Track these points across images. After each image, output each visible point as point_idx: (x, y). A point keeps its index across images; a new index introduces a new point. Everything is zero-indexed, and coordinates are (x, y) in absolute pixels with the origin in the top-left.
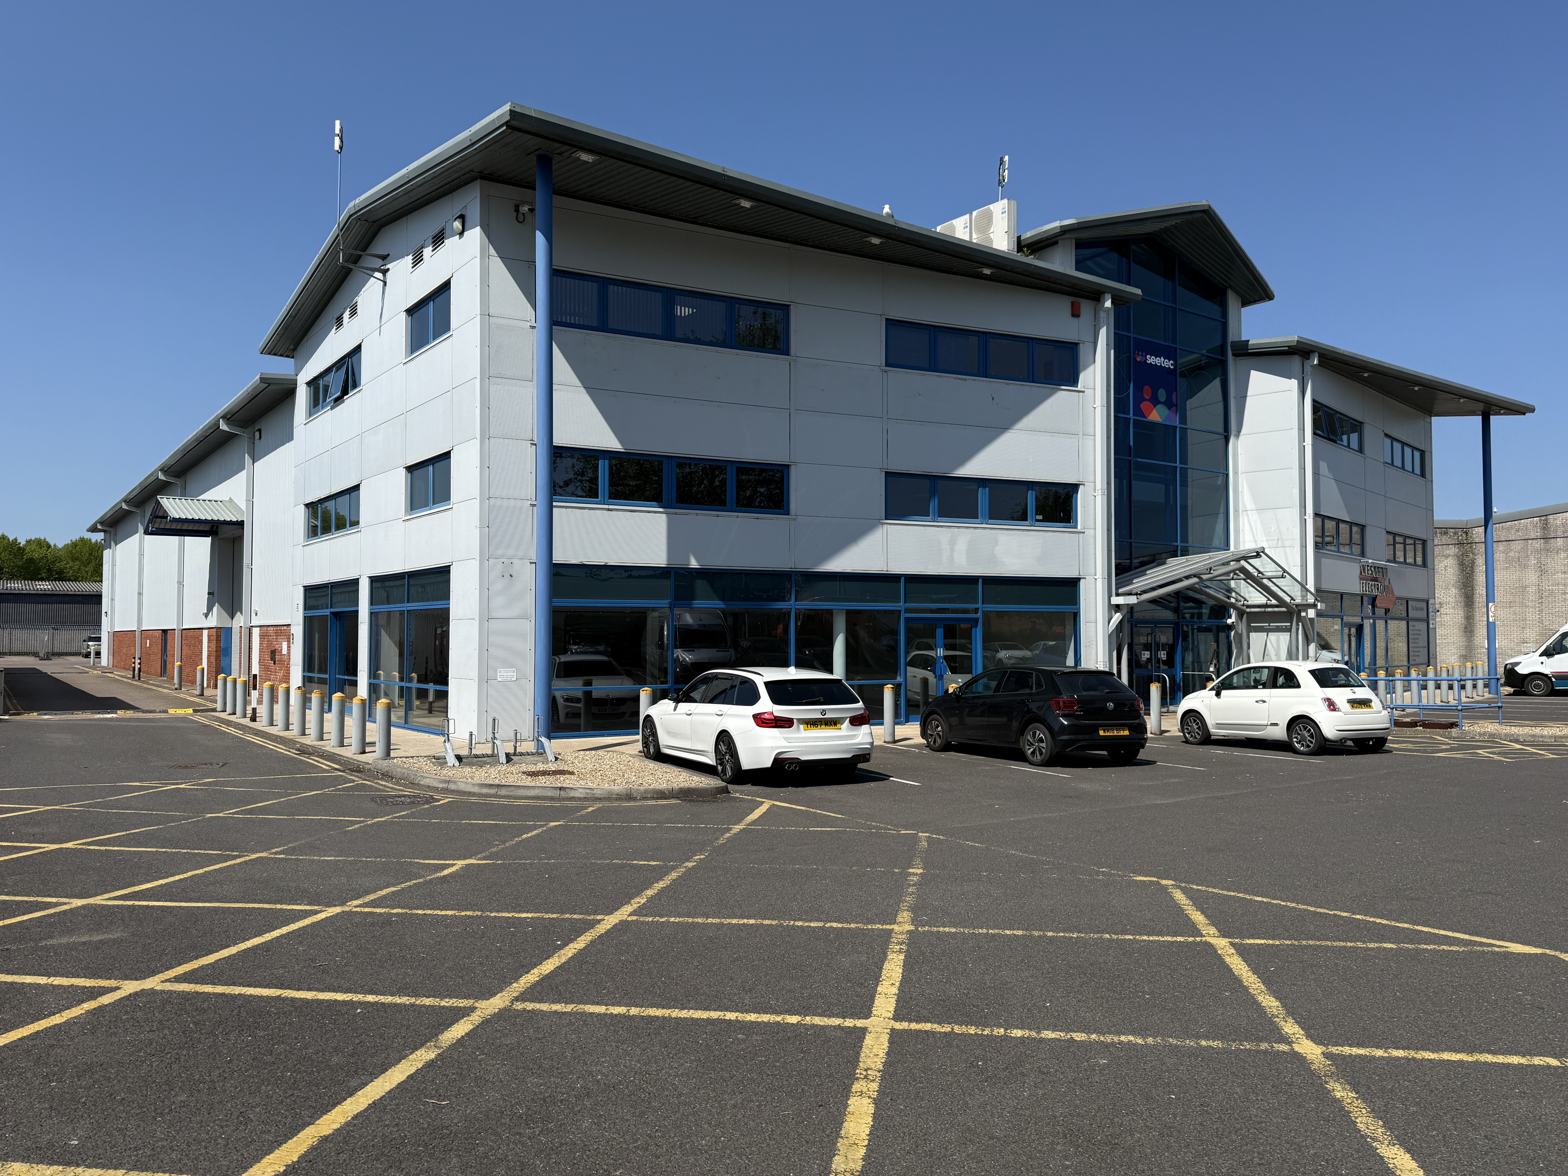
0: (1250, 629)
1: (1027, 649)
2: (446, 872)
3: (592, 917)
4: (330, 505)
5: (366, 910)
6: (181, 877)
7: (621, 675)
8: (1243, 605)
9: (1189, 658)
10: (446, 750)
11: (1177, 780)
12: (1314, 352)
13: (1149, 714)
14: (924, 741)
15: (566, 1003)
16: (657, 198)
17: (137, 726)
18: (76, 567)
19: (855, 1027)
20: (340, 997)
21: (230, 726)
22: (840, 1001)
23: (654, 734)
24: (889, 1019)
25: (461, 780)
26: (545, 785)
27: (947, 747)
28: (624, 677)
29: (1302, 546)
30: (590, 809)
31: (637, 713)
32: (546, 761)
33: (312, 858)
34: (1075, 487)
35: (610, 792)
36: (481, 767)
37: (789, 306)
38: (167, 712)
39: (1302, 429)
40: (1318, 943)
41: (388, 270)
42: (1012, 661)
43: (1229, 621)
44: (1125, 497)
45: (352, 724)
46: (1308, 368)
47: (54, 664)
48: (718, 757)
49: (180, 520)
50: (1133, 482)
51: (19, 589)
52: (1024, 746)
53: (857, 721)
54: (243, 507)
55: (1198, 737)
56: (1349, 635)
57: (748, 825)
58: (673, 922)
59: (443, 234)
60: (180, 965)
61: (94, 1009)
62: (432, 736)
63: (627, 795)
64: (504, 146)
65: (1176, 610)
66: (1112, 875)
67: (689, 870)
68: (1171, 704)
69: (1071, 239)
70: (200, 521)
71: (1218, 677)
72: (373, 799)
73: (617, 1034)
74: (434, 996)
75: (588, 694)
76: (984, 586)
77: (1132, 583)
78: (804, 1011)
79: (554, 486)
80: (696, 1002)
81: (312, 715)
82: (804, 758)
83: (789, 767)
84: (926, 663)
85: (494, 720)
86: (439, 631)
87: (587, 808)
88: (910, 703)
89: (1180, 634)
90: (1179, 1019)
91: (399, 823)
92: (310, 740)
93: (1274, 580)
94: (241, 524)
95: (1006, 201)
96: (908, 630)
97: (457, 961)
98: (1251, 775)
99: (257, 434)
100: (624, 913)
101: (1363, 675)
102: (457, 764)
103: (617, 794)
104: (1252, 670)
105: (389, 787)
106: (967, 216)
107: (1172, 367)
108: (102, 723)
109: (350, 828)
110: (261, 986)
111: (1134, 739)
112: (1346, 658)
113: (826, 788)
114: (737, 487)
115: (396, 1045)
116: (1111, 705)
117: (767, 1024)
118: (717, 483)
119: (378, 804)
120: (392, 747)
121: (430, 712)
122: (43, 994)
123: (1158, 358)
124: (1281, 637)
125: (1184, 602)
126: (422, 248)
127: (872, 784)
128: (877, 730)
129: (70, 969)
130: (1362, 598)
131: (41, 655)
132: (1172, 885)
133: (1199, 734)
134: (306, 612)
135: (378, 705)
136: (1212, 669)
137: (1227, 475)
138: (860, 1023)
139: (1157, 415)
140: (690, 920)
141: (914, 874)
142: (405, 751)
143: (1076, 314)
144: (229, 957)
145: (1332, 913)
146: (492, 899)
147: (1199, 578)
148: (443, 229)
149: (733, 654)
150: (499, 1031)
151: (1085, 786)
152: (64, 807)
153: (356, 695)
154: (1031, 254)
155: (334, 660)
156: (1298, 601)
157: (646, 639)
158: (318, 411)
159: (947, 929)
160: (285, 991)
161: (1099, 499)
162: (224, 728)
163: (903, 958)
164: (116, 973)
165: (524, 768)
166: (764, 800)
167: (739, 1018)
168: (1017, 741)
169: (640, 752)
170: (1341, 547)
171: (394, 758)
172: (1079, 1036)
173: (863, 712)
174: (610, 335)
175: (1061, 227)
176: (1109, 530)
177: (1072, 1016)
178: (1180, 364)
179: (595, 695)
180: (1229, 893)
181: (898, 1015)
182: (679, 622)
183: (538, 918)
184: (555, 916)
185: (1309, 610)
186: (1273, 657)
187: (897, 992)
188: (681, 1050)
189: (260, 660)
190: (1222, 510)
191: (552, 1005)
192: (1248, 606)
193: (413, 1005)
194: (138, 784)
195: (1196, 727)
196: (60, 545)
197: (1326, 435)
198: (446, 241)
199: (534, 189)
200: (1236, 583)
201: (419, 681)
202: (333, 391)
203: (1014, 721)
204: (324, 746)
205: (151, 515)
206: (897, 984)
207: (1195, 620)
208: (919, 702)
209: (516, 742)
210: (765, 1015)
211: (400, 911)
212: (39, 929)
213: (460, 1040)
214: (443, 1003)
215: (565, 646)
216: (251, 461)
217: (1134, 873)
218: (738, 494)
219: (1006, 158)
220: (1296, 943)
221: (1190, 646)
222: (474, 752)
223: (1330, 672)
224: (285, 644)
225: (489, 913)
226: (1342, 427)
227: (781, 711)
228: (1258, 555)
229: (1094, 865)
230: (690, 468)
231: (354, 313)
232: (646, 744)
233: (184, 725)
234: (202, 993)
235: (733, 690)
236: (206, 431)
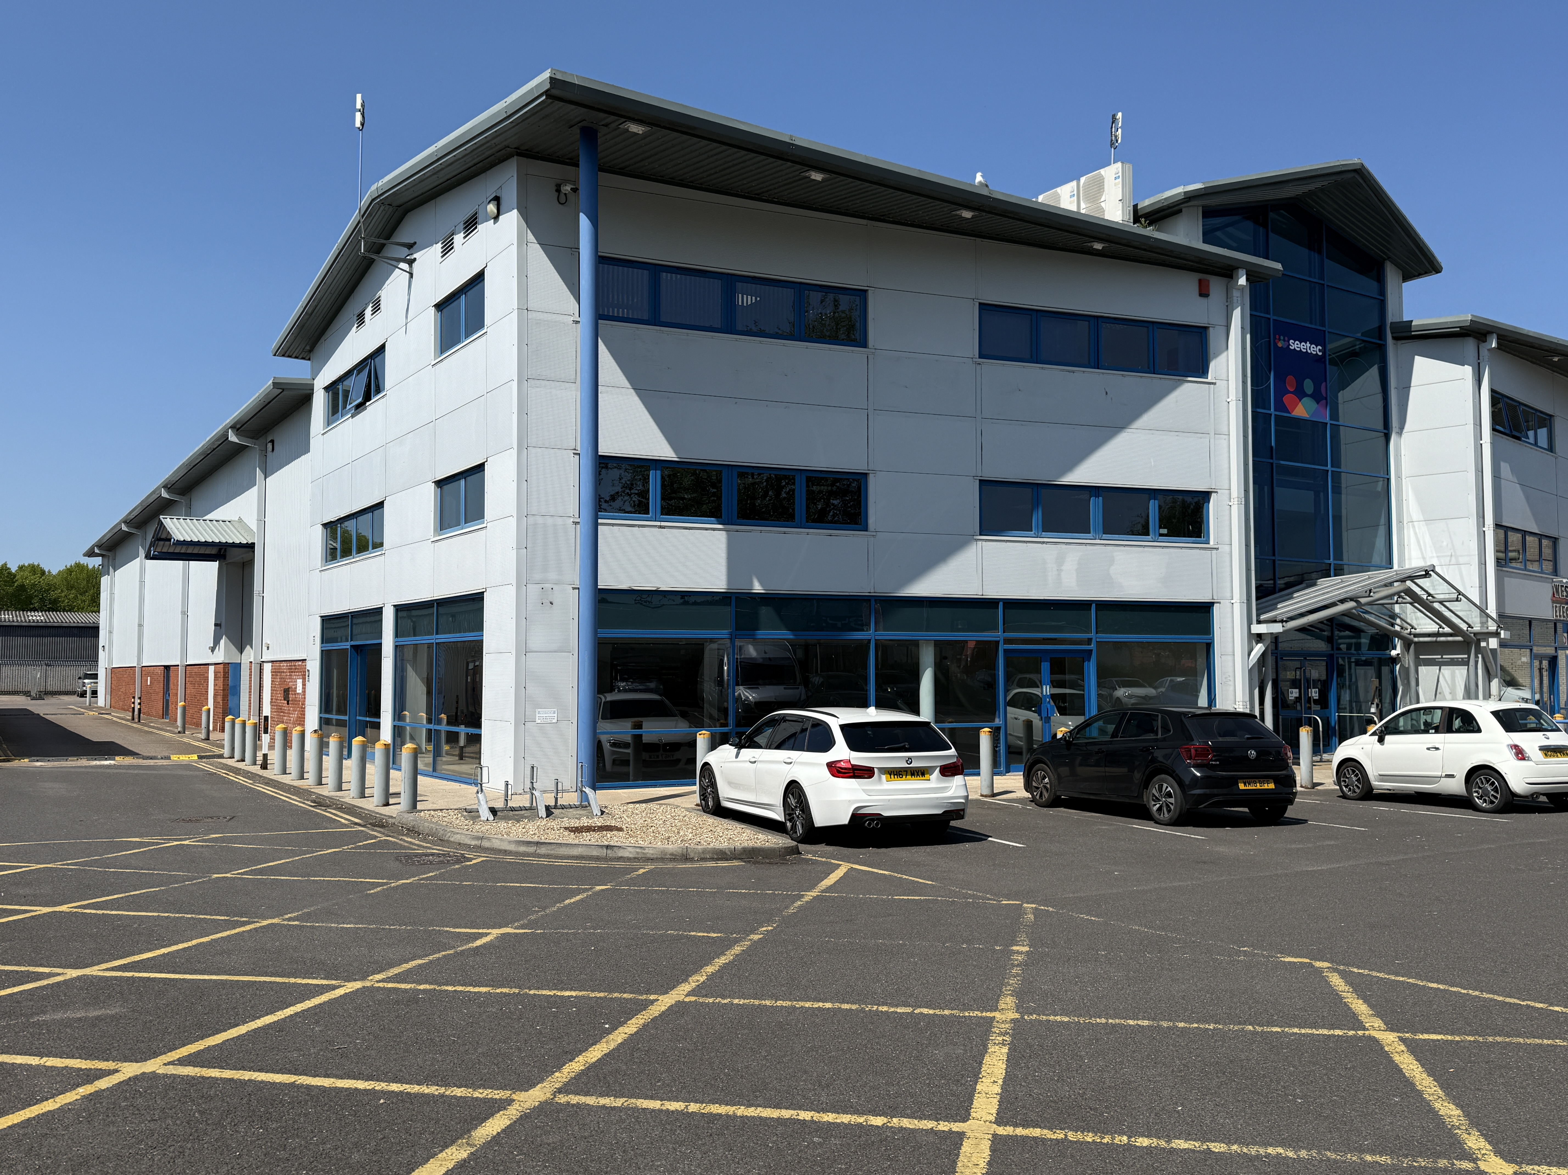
0: (1419, 663)
1: (1151, 686)
2: (479, 943)
3: (644, 997)
4: (351, 525)
5: (390, 985)
6: (185, 945)
7: (672, 715)
8: (1410, 634)
9: (1346, 696)
10: (479, 802)
11: (1333, 843)
12: (1491, 333)
13: (1299, 764)
14: (1028, 795)
15: (616, 1097)
16: (716, 173)
17: (137, 775)
18: (72, 596)
19: (950, 1132)
20: (361, 1085)
21: (239, 774)
22: (933, 1101)
23: (713, 784)
24: (990, 1122)
25: (496, 836)
26: (590, 843)
27: (1056, 802)
28: (679, 718)
29: (1480, 563)
30: (641, 871)
31: (694, 761)
32: (591, 815)
33: (329, 925)
34: (1205, 496)
35: (663, 852)
36: (518, 821)
37: (866, 291)
38: (169, 758)
39: (1478, 424)
40: (1507, 1040)
41: (415, 259)
42: (1133, 701)
43: (1394, 653)
44: (1266, 507)
45: (374, 771)
46: (1484, 352)
47: (47, 705)
48: (787, 812)
49: (184, 543)
50: (1276, 489)
51: (9, 621)
52: (1148, 801)
53: (948, 771)
54: (253, 525)
55: (1357, 790)
56: (1541, 670)
57: (822, 891)
58: (736, 1004)
59: (476, 218)
60: (184, 1045)
61: (90, 1094)
62: (463, 786)
63: (683, 855)
64: (543, 118)
65: (1330, 640)
66: (1254, 955)
67: (755, 943)
68: (1324, 752)
69: (1198, 206)
70: (206, 544)
71: (1381, 720)
72: (397, 858)
73: (674, 1134)
74: (466, 1086)
75: (638, 738)
76: (1098, 612)
77: (1276, 609)
78: (892, 1111)
79: (600, 501)
80: (765, 1098)
81: (329, 762)
82: (886, 814)
83: (869, 824)
84: (1030, 703)
85: (533, 767)
86: (471, 666)
87: (637, 870)
88: (1011, 750)
89: (1335, 668)
90: (1338, 1128)
91: (426, 886)
92: (327, 790)
93: (1445, 603)
94: (251, 547)
95: (1119, 164)
96: (1007, 665)
97: (492, 1045)
98: (1422, 837)
99: (270, 446)
100: (680, 993)
101: (1558, 717)
102: (491, 818)
103: (672, 854)
104: (1422, 712)
105: (415, 845)
106: (1074, 183)
107: (1320, 354)
108: (99, 770)
109: (372, 891)
110: (273, 1071)
111: (1281, 794)
112: (1537, 697)
113: (914, 849)
114: (807, 499)
115: (424, 1141)
116: (1252, 753)
117: (848, 1126)
118: (784, 495)
119: (403, 864)
120: (418, 799)
121: (461, 757)
122: (35, 1077)
123: (1303, 343)
124: (1457, 672)
125: (1339, 631)
126: (453, 234)
127: (967, 845)
128: (973, 781)
129: (64, 1049)
130: (1555, 624)
131: (33, 694)
132: (1328, 968)
133: (1358, 788)
134: (323, 645)
135: (403, 750)
136: (1373, 710)
137: (1389, 480)
138: (956, 1127)
139: (1302, 410)
140: (757, 1002)
141: (1018, 952)
142: (433, 803)
143: (1204, 293)
144: (238, 1037)
145: (1524, 1003)
146: (530, 974)
147: (1357, 602)
148: (476, 213)
149: (803, 691)
150: (540, 1127)
151: (1221, 849)
152: (58, 865)
153: (379, 740)
154: (1150, 224)
155: (354, 701)
156: (1477, 628)
157: (703, 674)
158: (338, 419)
159: (1058, 1018)
160: (300, 1077)
161: (1235, 510)
162: (232, 777)
163: (1007, 1051)
164: (115, 1053)
165: (566, 823)
166: (841, 863)
167: (815, 1118)
168: (1140, 796)
169: (697, 805)
170: (1528, 563)
171: (421, 811)
172: (1217, 1147)
173: (955, 760)
174: (662, 328)
175: (1185, 193)
176: (1247, 545)
177: (1208, 1122)
178: (1329, 350)
179: (645, 739)
180: (1398, 978)
181: (1002, 1118)
182: (740, 656)
183: (583, 997)
184: (602, 995)
185: (1490, 639)
186: (1448, 696)
187: (1000, 1091)
188: (748, 1154)
189: (272, 699)
190: (1383, 521)
191: (599, 1099)
192: (1416, 635)
193: (442, 1096)
194: (137, 839)
195: (1354, 779)
196: (54, 572)
197: (1507, 432)
198: (480, 227)
199: (577, 166)
200: (1401, 608)
201: (449, 723)
202: (353, 397)
203: (1136, 772)
204: (343, 797)
205: (153, 537)
206: (1000, 1082)
207: (1353, 651)
208: (1021, 748)
209: (557, 793)
210: (845, 1116)
211: (427, 987)
212: (31, 1003)
213: (495, 1137)
214: (476, 1094)
215: (612, 683)
216: (263, 476)
217: (1282, 953)
218: (808, 507)
219: (1120, 115)
220: (1481, 1039)
221: (1347, 683)
222: (510, 804)
223: (1518, 714)
224: (300, 682)
225: (527, 991)
226: (1527, 421)
227: (860, 758)
228: (1427, 575)
229: (1234, 943)
230: (753, 478)
231: (377, 308)
232: (704, 796)
233: (188, 773)
234: (209, 1078)
235: (803, 734)
236: (213, 443)
